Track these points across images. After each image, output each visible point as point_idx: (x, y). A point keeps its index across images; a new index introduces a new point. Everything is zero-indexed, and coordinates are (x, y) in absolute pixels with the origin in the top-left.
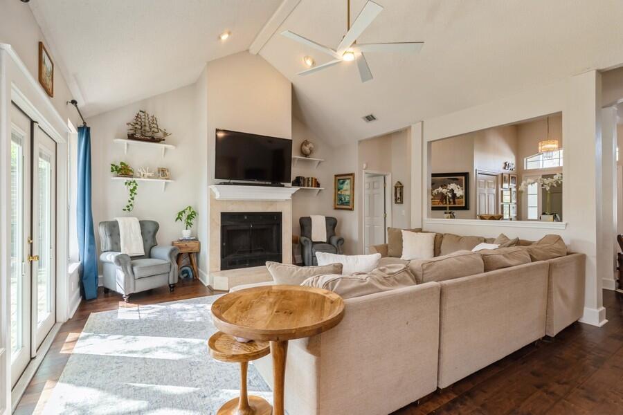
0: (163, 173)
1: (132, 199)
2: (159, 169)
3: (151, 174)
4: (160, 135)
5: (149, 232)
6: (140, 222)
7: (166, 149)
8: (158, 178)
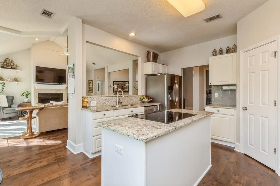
0: (16, 80)
1: (3, 88)
2: (14, 78)
3: (11, 80)
4: (15, 66)
5: (10, 100)
6: (6, 96)
7: (17, 71)
8: (14, 81)
